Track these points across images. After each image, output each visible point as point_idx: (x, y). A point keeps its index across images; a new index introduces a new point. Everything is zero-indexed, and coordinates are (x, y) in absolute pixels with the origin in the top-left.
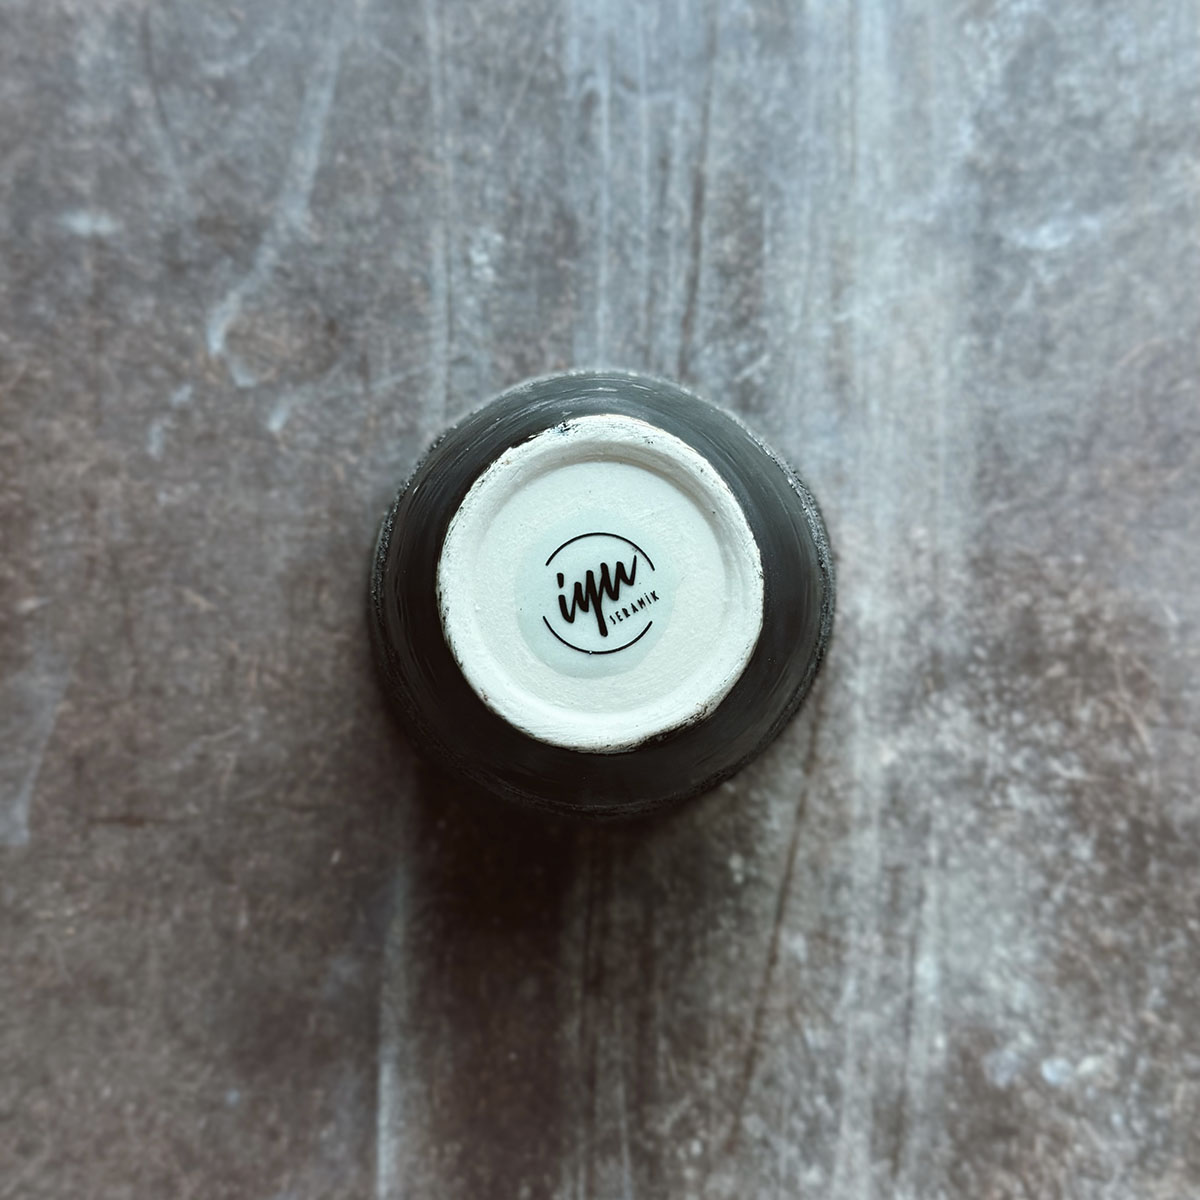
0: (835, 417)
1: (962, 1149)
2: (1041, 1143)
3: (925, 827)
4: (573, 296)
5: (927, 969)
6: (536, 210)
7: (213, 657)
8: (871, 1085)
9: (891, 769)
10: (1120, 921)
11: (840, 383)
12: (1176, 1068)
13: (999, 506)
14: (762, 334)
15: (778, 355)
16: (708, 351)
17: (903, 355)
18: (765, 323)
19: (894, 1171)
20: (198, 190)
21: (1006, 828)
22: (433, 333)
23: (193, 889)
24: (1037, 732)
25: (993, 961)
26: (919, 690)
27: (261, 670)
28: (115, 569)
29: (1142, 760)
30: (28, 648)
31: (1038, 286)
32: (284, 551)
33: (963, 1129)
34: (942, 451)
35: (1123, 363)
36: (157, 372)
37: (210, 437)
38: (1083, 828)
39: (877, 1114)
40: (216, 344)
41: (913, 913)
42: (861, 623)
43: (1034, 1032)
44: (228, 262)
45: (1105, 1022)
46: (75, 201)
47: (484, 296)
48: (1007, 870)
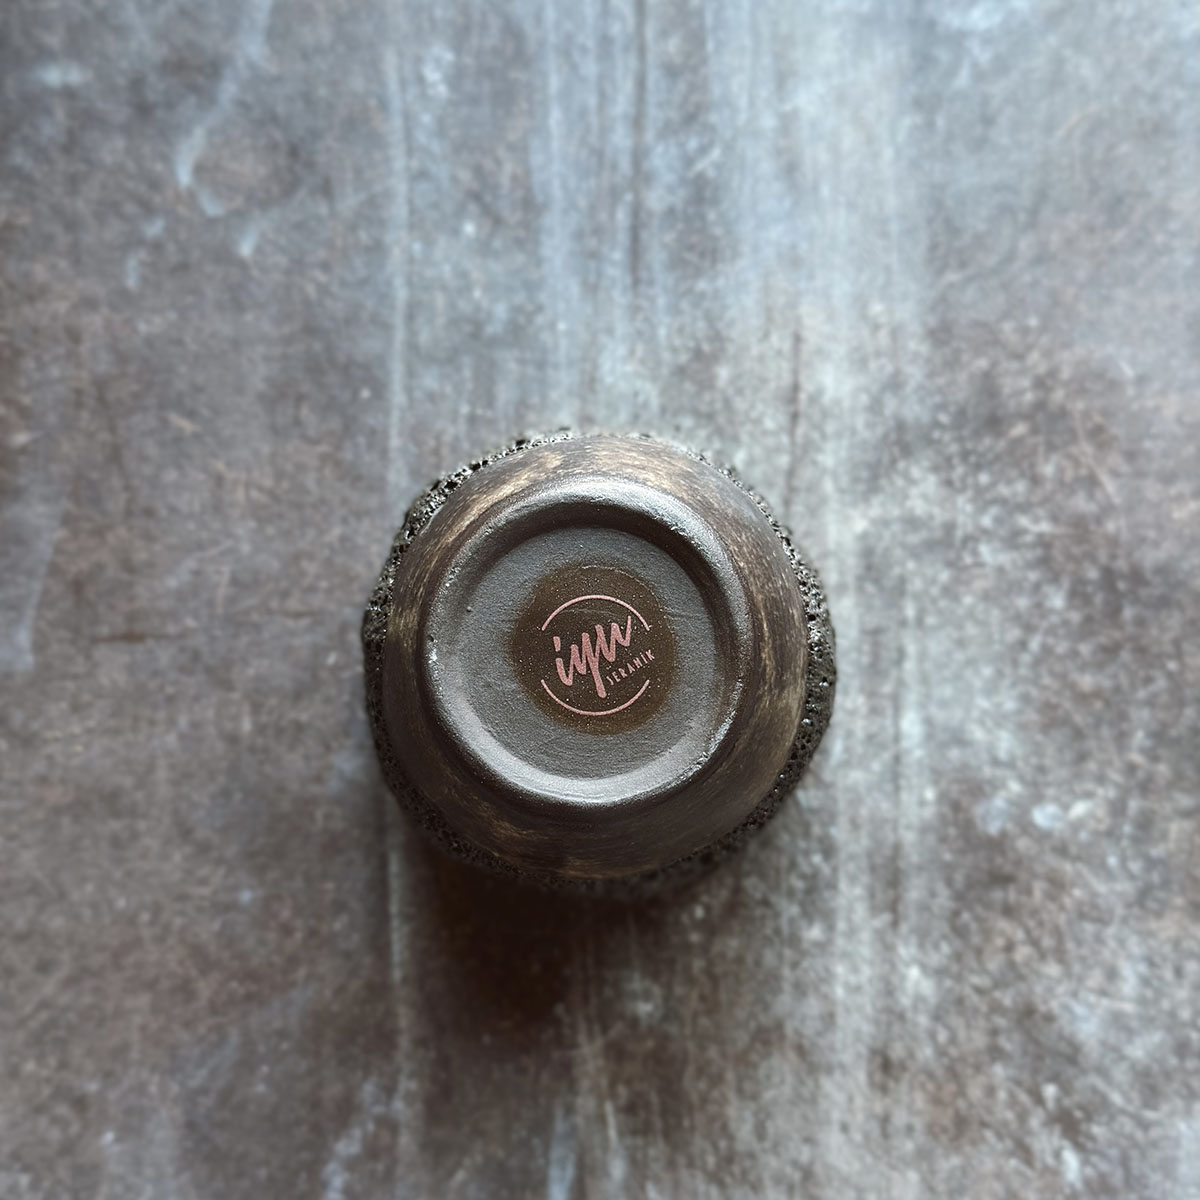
0: (787, 203)
1: (959, 897)
2: (1039, 888)
3: (900, 589)
4: (524, 106)
5: (911, 725)
6: (484, 27)
7: (202, 477)
8: (865, 841)
9: (864, 536)
10: (1099, 666)
11: (790, 170)
12: (1167, 808)
13: (952, 277)
14: (711, 129)
15: (729, 148)
16: (660, 149)
17: (849, 140)
18: (714, 118)
19: (895, 924)
20: (161, 35)
21: (979, 585)
22: (393, 151)
23: (197, 698)
24: (1004, 490)
25: (975, 714)
26: (886, 459)
27: (248, 485)
28: (101, 400)
29: (1108, 510)
30: (22, 481)
31: (975, 65)
32: (263, 370)
33: (959, 878)
34: (894, 228)
35: (1060, 133)
36: (130, 208)
37: (183, 267)
38: (1055, 579)
39: (873, 869)
40: (184, 176)
41: (894, 673)
42: (827, 399)
43: (1021, 779)
44: (192, 100)
45: (1092, 766)
46: (45, 55)
47: (439, 112)
48: (983, 624)
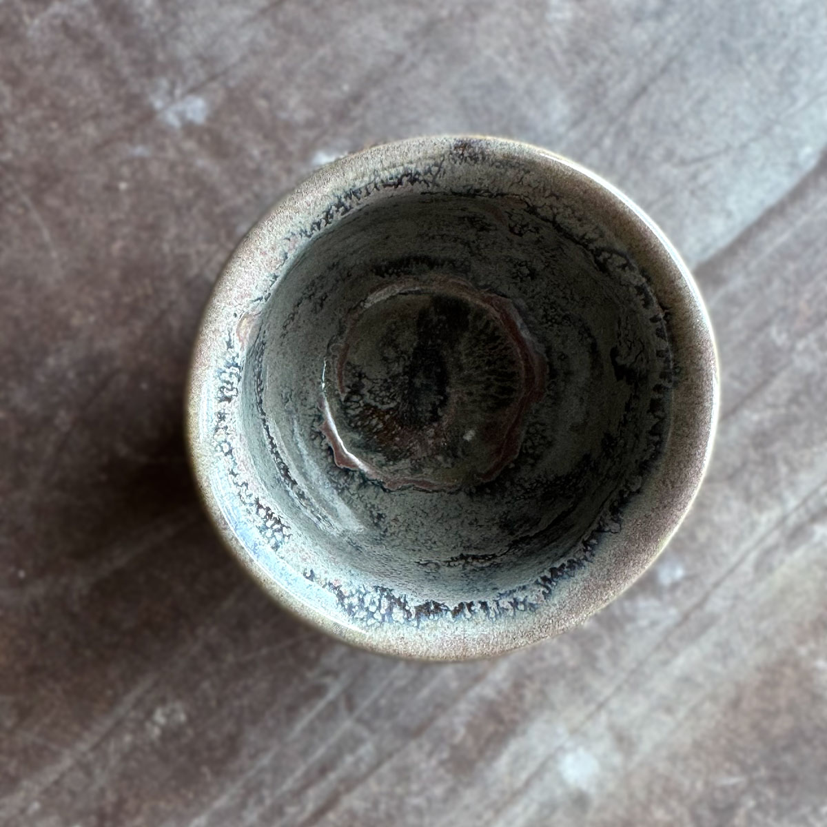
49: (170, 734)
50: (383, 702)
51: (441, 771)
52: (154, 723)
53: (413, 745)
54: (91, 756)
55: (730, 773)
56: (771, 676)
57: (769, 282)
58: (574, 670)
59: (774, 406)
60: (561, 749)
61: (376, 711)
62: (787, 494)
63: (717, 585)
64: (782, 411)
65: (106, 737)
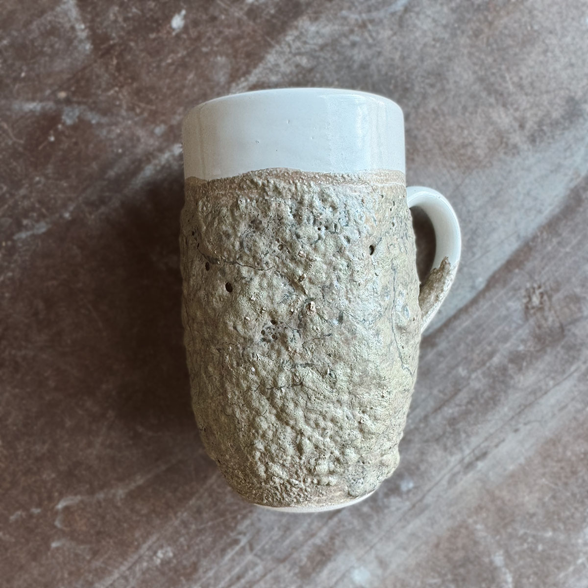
6: (190, 556)
20: (99, 457)
22: (125, 563)
36: (35, 497)
37: (32, 530)
40: (60, 506)
44: (88, 486)
47: (150, 566)
49: (165, 562)
50: (267, 547)
51: (295, 578)
52: (157, 557)
53: (281, 566)
54: (128, 573)
55: (433, 577)
56: (455, 533)
57: (459, 345)
58: (359, 531)
59: (460, 405)
60: (353, 567)
61: (263, 551)
62: (465, 447)
63: (429, 491)
64: (464, 408)
65: (135, 564)
